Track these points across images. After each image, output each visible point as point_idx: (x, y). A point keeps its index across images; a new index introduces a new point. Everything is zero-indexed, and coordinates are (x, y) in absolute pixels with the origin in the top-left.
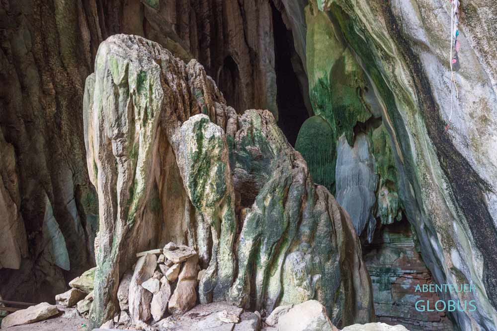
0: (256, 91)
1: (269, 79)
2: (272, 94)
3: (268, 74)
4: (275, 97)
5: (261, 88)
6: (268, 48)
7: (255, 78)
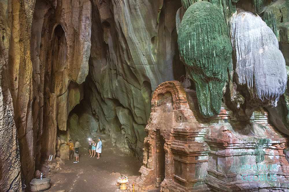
0: (76, 52)
1: (86, 46)
2: (86, 57)
3: (86, 43)
4: (88, 59)
5: (79, 51)
6: (87, 27)
7: (75, 44)
